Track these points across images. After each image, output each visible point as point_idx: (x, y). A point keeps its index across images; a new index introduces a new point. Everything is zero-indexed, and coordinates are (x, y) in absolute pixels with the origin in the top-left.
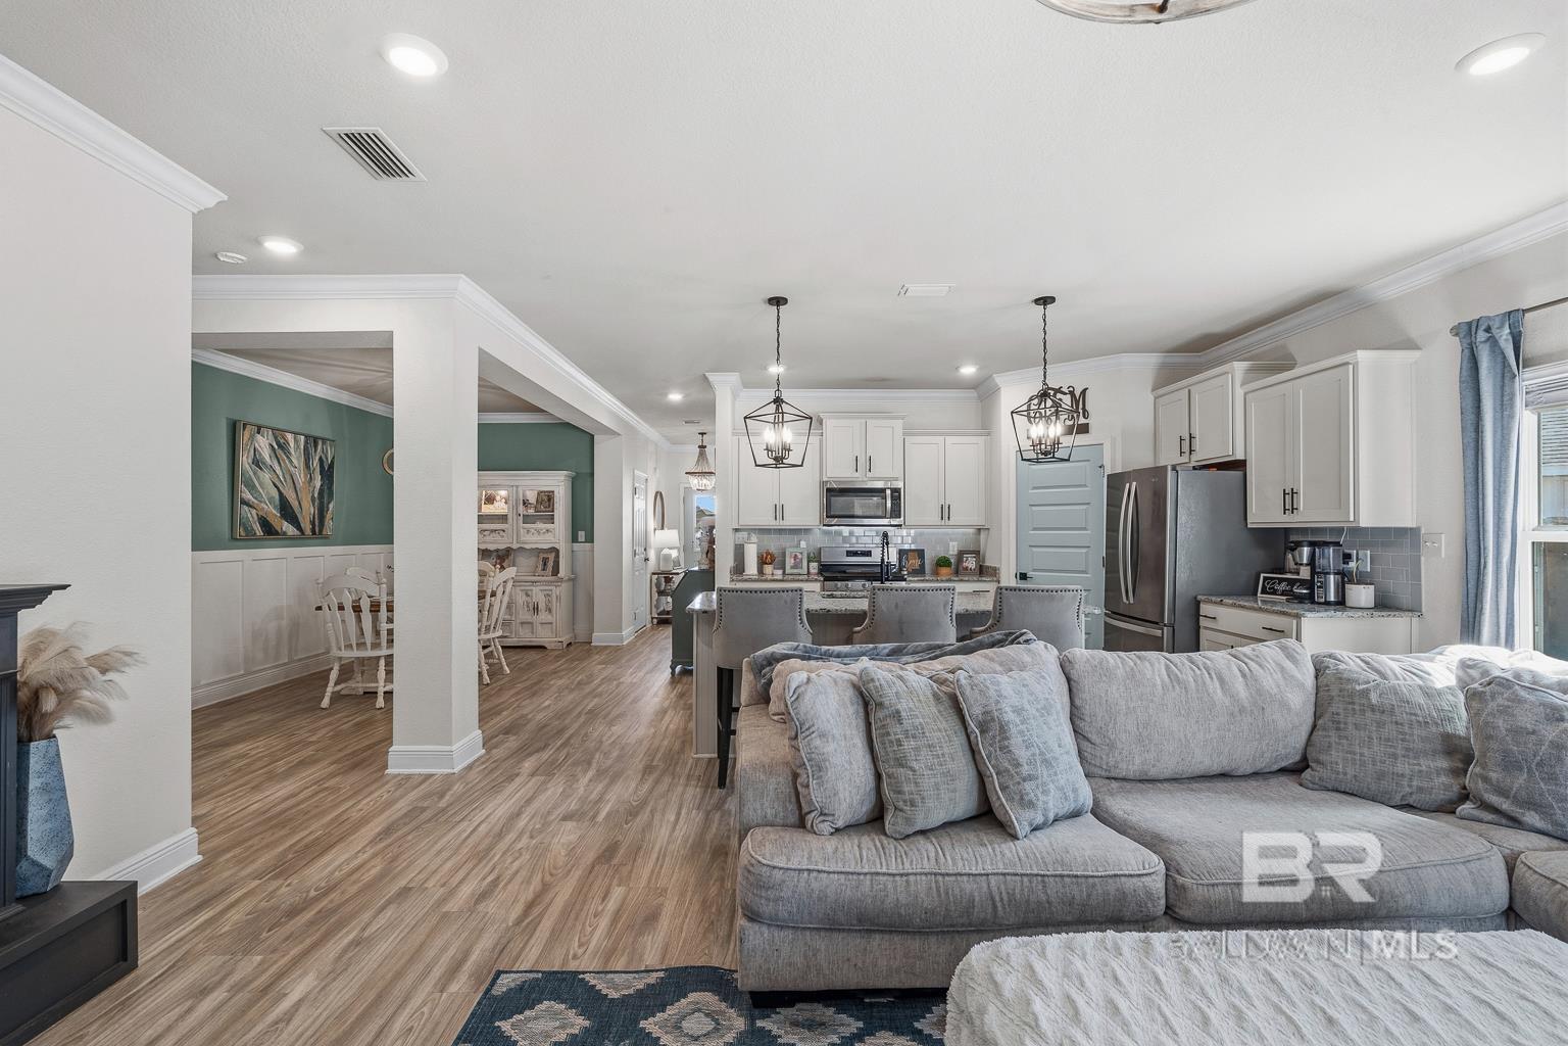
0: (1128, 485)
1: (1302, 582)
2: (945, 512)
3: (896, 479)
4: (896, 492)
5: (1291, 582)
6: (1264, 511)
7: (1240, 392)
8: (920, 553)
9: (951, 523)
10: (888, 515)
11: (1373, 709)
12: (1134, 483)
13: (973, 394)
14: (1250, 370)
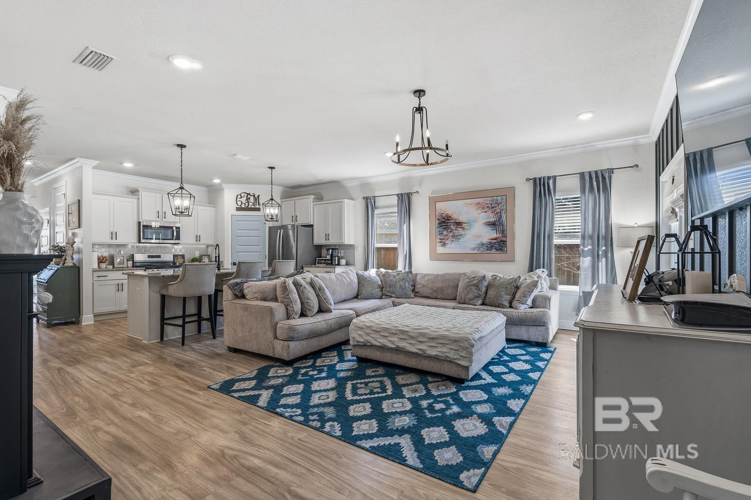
0: (279, 231)
1: (328, 260)
2: (198, 238)
3: (177, 223)
4: (178, 228)
5: (325, 260)
6: (319, 240)
7: (312, 204)
8: (183, 256)
9: (200, 243)
10: (174, 239)
11: (368, 281)
12: (282, 230)
13: (206, 189)
14: (314, 198)
